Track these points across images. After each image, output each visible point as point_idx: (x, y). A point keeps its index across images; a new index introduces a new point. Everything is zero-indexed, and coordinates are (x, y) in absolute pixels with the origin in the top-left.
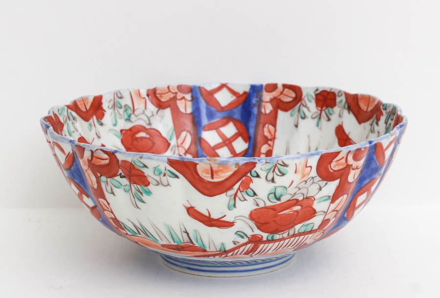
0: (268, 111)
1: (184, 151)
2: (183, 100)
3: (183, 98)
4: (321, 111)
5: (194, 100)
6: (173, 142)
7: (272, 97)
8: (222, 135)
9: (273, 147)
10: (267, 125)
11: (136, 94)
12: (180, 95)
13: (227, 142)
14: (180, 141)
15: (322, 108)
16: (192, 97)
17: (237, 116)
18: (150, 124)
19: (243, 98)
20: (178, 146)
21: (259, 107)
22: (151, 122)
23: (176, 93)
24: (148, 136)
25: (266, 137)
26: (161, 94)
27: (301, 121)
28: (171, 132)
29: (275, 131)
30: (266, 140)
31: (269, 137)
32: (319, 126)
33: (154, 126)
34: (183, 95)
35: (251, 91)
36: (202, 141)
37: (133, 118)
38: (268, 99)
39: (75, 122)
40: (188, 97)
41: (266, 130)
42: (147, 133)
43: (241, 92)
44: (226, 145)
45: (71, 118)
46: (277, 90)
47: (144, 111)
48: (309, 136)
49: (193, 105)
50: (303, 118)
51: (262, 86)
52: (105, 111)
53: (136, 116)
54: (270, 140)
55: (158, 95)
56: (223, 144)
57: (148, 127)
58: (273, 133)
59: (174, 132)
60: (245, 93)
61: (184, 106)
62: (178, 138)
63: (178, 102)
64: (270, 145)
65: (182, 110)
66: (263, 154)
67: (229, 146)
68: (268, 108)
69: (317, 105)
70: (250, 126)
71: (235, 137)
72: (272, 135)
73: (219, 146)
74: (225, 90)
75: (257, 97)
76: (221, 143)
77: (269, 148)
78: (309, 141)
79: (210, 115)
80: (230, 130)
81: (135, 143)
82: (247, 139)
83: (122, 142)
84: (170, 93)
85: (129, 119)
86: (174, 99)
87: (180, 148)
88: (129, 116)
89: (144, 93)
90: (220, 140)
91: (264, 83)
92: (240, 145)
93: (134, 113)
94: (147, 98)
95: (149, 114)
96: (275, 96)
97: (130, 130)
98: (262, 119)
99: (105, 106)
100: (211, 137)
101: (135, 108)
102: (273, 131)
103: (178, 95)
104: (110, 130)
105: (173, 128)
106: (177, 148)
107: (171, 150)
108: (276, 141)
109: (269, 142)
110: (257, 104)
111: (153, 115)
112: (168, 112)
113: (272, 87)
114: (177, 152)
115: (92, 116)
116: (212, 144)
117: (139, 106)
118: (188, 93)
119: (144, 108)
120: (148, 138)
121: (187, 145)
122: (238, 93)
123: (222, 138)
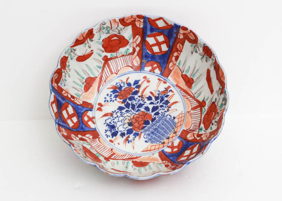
0: (181, 38)
1: (136, 45)
2: (139, 22)
3: (139, 21)
4: (204, 54)
5: (144, 22)
6: (131, 41)
7: (184, 32)
8: (156, 40)
9: (180, 55)
10: (179, 44)
11: (113, 21)
12: (137, 19)
13: (158, 44)
14: (134, 40)
15: (205, 53)
16: (144, 21)
17: (166, 33)
18: (119, 33)
19: (170, 27)
20: (133, 43)
21: (177, 35)
22: (120, 32)
23: (136, 18)
24: (118, 39)
25: (177, 49)
26: (127, 20)
27: (194, 52)
28: (130, 36)
29: (183, 48)
30: (177, 50)
31: (179, 50)
32: (202, 60)
33: (122, 34)
34: (139, 19)
35: (174, 26)
36: (146, 42)
37: (111, 31)
38: (182, 33)
39: (75, 51)
40: (142, 20)
41: (178, 45)
42: (118, 37)
43: (170, 24)
44: (158, 45)
45: (73, 51)
46: (187, 31)
47: (117, 28)
48: (196, 61)
49: (144, 24)
50: (196, 52)
51: (180, 26)
52: (94, 35)
53: (112, 30)
54: (179, 51)
55: (125, 21)
56: (157, 45)
57: (118, 35)
58: (181, 49)
59: (132, 36)
60: (171, 25)
61: (139, 24)
62: (134, 38)
63: (136, 23)
64: (178, 53)
65: (138, 26)
66: (174, 56)
67: (159, 46)
68: (181, 37)
69: (203, 51)
70: (171, 41)
71: (163, 42)
72: (180, 49)
73: (154, 45)
74: (161, 20)
75: (176, 30)
76: (156, 44)
77: (178, 55)
78: (196, 63)
79: (152, 30)
80: (161, 38)
81: (111, 43)
82: (168, 46)
83: (103, 46)
84: (132, 18)
85: (108, 33)
86: (135, 21)
87: (134, 43)
88: (109, 31)
89: (117, 20)
90: (155, 42)
91: (182, 25)
92: (164, 48)
93: (111, 29)
94: (119, 22)
95: (120, 29)
96: (186, 33)
97: (108, 37)
98: (177, 40)
99: (94, 32)
100: (151, 40)
101: (112, 27)
102: (181, 48)
103: (136, 19)
104: (96, 42)
105: (132, 34)
106: (132, 44)
107: (129, 45)
108: (182, 53)
109: (179, 52)
110: (176, 33)
111: (121, 29)
112: (130, 27)
113: (185, 29)
114: (132, 46)
115: (87, 39)
116: (151, 43)
117: (114, 26)
118: (142, 19)
119: (117, 27)
120: (118, 40)
121: (138, 42)
122: (168, 24)
123: (156, 41)
